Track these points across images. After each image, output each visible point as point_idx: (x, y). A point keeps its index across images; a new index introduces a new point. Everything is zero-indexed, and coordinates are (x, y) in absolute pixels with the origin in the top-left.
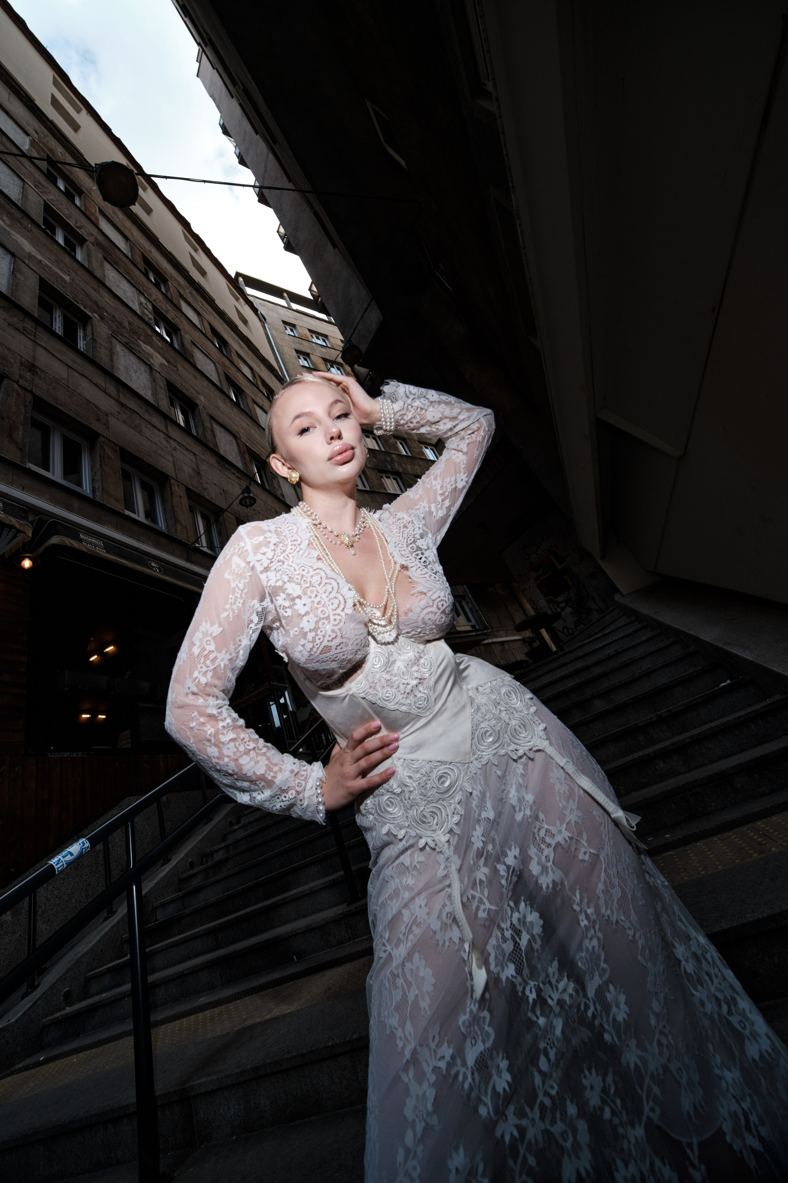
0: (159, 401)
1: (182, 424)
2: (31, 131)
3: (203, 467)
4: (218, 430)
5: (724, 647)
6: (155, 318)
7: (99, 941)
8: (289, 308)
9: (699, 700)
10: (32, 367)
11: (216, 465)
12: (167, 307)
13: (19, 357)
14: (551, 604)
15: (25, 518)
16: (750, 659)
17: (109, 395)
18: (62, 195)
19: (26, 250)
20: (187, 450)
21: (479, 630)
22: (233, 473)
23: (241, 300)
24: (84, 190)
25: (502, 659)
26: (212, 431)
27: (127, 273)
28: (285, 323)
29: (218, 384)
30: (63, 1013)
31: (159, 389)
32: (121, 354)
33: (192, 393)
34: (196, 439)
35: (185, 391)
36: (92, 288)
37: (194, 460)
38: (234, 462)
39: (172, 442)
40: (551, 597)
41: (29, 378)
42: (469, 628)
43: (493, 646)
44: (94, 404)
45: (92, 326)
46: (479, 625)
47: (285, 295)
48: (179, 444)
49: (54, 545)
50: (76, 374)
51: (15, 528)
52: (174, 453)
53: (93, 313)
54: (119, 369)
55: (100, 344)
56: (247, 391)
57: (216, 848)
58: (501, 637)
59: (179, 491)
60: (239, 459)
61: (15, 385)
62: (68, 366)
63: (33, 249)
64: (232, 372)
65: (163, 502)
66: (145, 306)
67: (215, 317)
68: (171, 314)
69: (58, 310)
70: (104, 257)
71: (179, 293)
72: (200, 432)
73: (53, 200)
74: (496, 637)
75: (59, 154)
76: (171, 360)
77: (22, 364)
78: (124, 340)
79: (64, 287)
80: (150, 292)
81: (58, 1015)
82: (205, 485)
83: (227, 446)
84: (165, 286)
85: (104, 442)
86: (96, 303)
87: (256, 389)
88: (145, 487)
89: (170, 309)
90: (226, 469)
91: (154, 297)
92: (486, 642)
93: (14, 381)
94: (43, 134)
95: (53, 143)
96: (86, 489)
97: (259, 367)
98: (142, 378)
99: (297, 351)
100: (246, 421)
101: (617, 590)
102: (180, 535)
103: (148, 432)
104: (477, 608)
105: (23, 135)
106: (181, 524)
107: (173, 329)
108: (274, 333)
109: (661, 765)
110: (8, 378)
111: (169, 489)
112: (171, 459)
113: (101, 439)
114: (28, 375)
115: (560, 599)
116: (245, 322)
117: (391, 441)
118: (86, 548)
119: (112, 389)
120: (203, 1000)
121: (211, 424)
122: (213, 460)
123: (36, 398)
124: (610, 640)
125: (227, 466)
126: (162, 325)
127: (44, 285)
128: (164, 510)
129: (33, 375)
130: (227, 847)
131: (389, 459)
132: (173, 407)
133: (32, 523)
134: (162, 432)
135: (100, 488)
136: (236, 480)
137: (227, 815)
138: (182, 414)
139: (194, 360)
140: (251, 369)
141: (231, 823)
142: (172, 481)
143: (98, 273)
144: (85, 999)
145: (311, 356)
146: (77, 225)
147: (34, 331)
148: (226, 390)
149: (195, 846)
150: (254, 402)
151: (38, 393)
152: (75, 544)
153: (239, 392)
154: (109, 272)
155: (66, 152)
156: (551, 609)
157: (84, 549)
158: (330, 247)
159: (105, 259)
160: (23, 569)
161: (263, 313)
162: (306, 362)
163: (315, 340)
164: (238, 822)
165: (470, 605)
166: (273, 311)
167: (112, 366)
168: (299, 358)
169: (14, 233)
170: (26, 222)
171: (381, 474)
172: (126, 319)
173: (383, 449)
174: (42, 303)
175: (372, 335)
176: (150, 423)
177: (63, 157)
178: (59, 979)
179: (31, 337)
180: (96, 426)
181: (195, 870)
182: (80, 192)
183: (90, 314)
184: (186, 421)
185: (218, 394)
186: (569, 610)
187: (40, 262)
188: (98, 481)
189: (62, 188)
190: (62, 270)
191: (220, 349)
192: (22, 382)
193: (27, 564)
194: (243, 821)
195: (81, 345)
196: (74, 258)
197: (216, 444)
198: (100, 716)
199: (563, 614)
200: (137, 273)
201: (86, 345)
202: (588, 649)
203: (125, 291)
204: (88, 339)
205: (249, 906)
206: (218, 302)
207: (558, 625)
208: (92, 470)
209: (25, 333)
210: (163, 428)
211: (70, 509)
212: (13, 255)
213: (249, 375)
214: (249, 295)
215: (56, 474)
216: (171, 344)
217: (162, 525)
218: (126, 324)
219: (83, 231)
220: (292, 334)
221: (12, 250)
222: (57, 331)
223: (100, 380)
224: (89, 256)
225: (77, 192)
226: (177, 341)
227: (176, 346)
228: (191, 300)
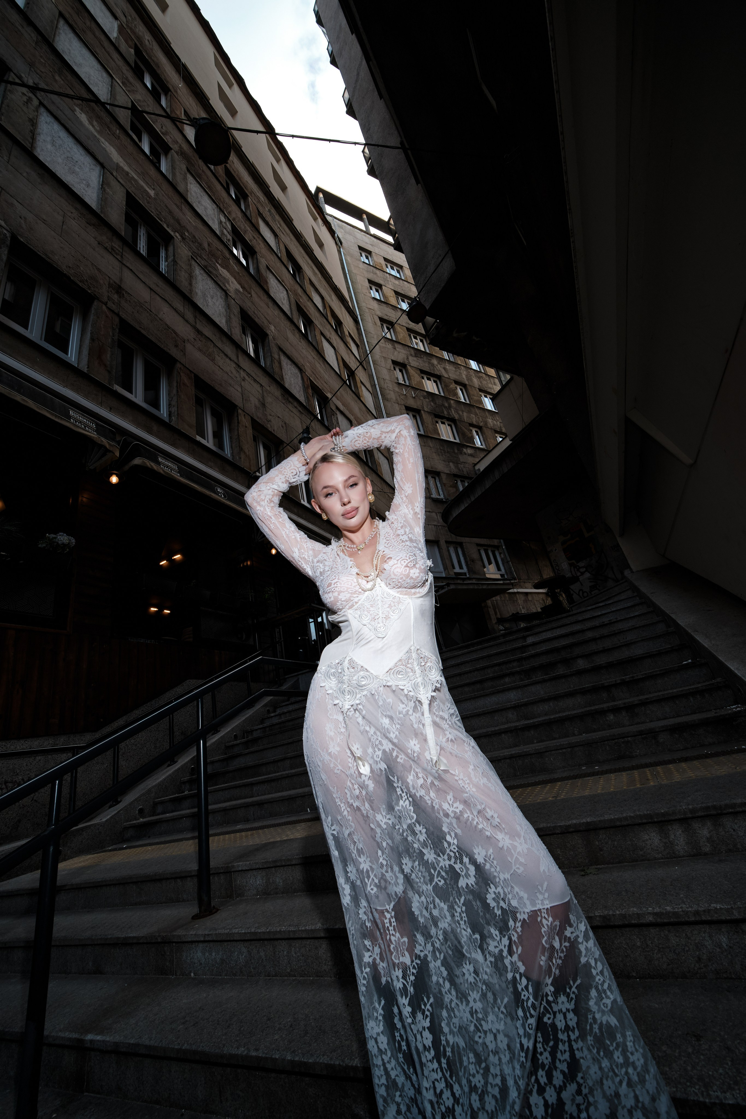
0: (233, 330)
1: (252, 354)
2: (119, 14)
3: (269, 399)
4: (285, 361)
5: (692, 633)
6: (233, 239)
7: (165, 779)
8: (367, 232)
9: (658, 673)
10: (119, 289)
11: (280, 397)
12: (245, 227)
13: (108, 278)
14: (572, 568)
15: (113, 439)
16: (706, 646)
17: (187, 321)
18: (149, 94)
19: (114, 160)
20: (255, 380)
21: (507, 580)
22: (296, 407)
23: (320, 220)
24: (171, 88)
25: (523, 608)
26: (280, 363)
27: (209, 187)
28: (361, 248)
29: (289, 313)
30: (138, 821)
31: (232, 316)
32: (200, 278)
33: (263, 322)
34: (264, 370)
35: (256, 320)
36: (176, 204)
37: (261, 392)
38: (297, 396)
39: (242, 372)
40: (574, 561)
41: (116, 300)
42: (498, 577)
43: (517, 596)
44: (173, 330)
45: (174, 247)
46: (507, 575)
47: (365, 217)
48: (248, 374)
49: (136, 466)
50: (158, 298)
51: (105, 447)
52: (243, 383)
53: (175, 232)
54: (197, 294)
55: (180, 266)
56: (316, 322)
57: (256, 727)
58: (526, 588)
59: (245, 421)
60: (302, 392)
61: (104, 307)
62: (151, 289)
63: (121, 160)
64: (303, 301)
65: (230, 430)
66: (224, 225)
67: (291, 239)
68: (249, 236)
69: (142, 227)
70: (187, 168)
71: (258, 211)
72: (268, 364)
73: (140, 100)
74: (522, 588)
75: (147, 42)
76: (246, 286)
77: (110, 285)
78: (203, 262)
79: (148, 203)
80: (230, 209)
81: (135, 822)
82: (269, 417)
83: (292, 379)
84: (245, 202)
85: (180, 369)
86: (178, 221)
87: (325, 321)
88: (215, 414)
89: (249, 229)
90: (290, 402)
91: (234, 215)
92: (511, 591)
93: (102, 303)
94: (131, 16)
95: (141, 28)
96: (163, 412)
97: (330, 296)
98: (217, 304)
99: (370, 282)
100: (312, 354)
101: (628, 567)
102: (244, 464)
103: (220, 360)
104: (509, 559)
105: (111, 19)
106: (245, 453)
107: (249, 252)
108: (349, 259)
109: (612, 717)
110: (98, 299)
111: (236, 418)
112: (240, 390)
113: (178, 365)
114: (115, 297)
115: (581, 564)
116: (321, 245)
117: (451, 386)
118: (164, 471)
119: (189, 315)
120: (239, 827)
121: (279, 355)
122: (278, 393)
123: (122, 321)
124: (609, 611)
125: (290, 399)
126: (239, 247)
127: (131, 200)
128: (231, 438)
129: (120, 297)
130: (264, 728)
131: (446, 405)
132: (245, 335)
133: (118, 443)
134: (233, 361)
135: (176, 413)
136: (298, 414)
137: (265, 705)
138: (253, 343)
139: (268, 287)
140: (322, 298)
141: (268, 711)
142: (240, 411)
143: (181, 188)
144: (153, 816)
145: (384, 287)
146: (163, 131)
147: (121, 251)
148: (295, 321)
149: (239, 724)
150: (322, 334)
151: (124, 316)
152: (155, 467)
153: (309, 323)
154: (192, 186)
155: (153, 40)
156: (571, 572)
157: (162, 472)
158: (413, 181)
159: (188, 170)
160: (111, 483)
161: (340, 236)
162: (377, 294)
163: (389, 270)
164: (275, 711)
165: (502, 556)
166: (350, 234)
167: (191, 291)
168: (371, 289)
169: (103, 140)
170: (114, 128)
171: (437, 419)
172: (206, 239)
173: (442, 394)
174: (129, 220)
175: (443, 285)
176: (223, 352)
177: (151, 46)
178: (136, 800)
179: (119, 257)
180: (174, 352)
181: (238, 742)
182: (167, 91)
183: (172, 233)
184: (256, 351)
185: (288, 324)
186: (587, 575)
187: (127, 174)
188: (174, 406)
189: (149, 85)
190: (147, 183)
191: (294, 276)
192: (110, 304)
193: (114, 479)
194: (278, 711)
195: (163, 266)
196: (158, 169)
197: (282, 376)
198: (165, 611)
199: (581, 578)
200: (219, 187)
201: (168, 266)
202: (588, 615)
203: (206, 209)
204: (170, 260)
205: (278, 772)
206: (296, 223)
207: (575, 587)
208: (169, 394)
209: (113, 253)
210: (234, 357)
211: (150, 432)
212: (102, 166)
213: (320, 305)
214: (327, 214)
215: (138, 397)
216: (247, 269)
217: (228, 452)
218: (206, 246)
219: (168, 137)
220: (367, 261)
221: (101, 160)
222: (142, 252)
223: (179, 304)
224: (173, 168)
225: (163, 91)
226: (253, 265)
227: (252, 271)
228: (269, 219)
